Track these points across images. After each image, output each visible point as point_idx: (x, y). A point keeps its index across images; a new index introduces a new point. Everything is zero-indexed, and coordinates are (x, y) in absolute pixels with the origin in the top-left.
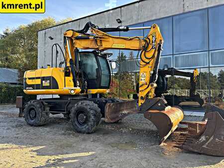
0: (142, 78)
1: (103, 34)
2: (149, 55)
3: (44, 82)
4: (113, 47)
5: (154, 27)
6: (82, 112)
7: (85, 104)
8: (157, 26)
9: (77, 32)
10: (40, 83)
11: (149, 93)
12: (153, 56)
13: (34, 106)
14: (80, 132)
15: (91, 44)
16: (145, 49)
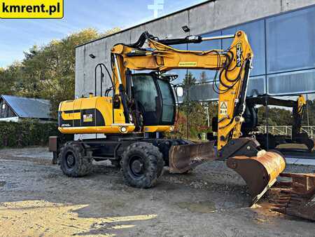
0: (223, 110)
1: (165, 48)
3: (85, 116)
4: (179, 66)
5: (239, 36)
6: (137, 158)
7: (141, 147)
8: (244, 34)
9: (128, 46)
10: (80, 118)
11: (232, 130)
12: (239, 77)
13: (72, 149)
14: (134, 186)
15: (148, 63)
16: (226, 67)
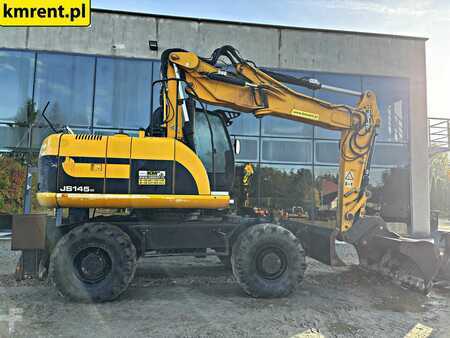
0: (348, 182)
2: (362, 141)
5: (368, 96)
8: (373, 96)
9: (203, 60)
12: (368, 145)
15: (240, 97)
16: (356, 129)
